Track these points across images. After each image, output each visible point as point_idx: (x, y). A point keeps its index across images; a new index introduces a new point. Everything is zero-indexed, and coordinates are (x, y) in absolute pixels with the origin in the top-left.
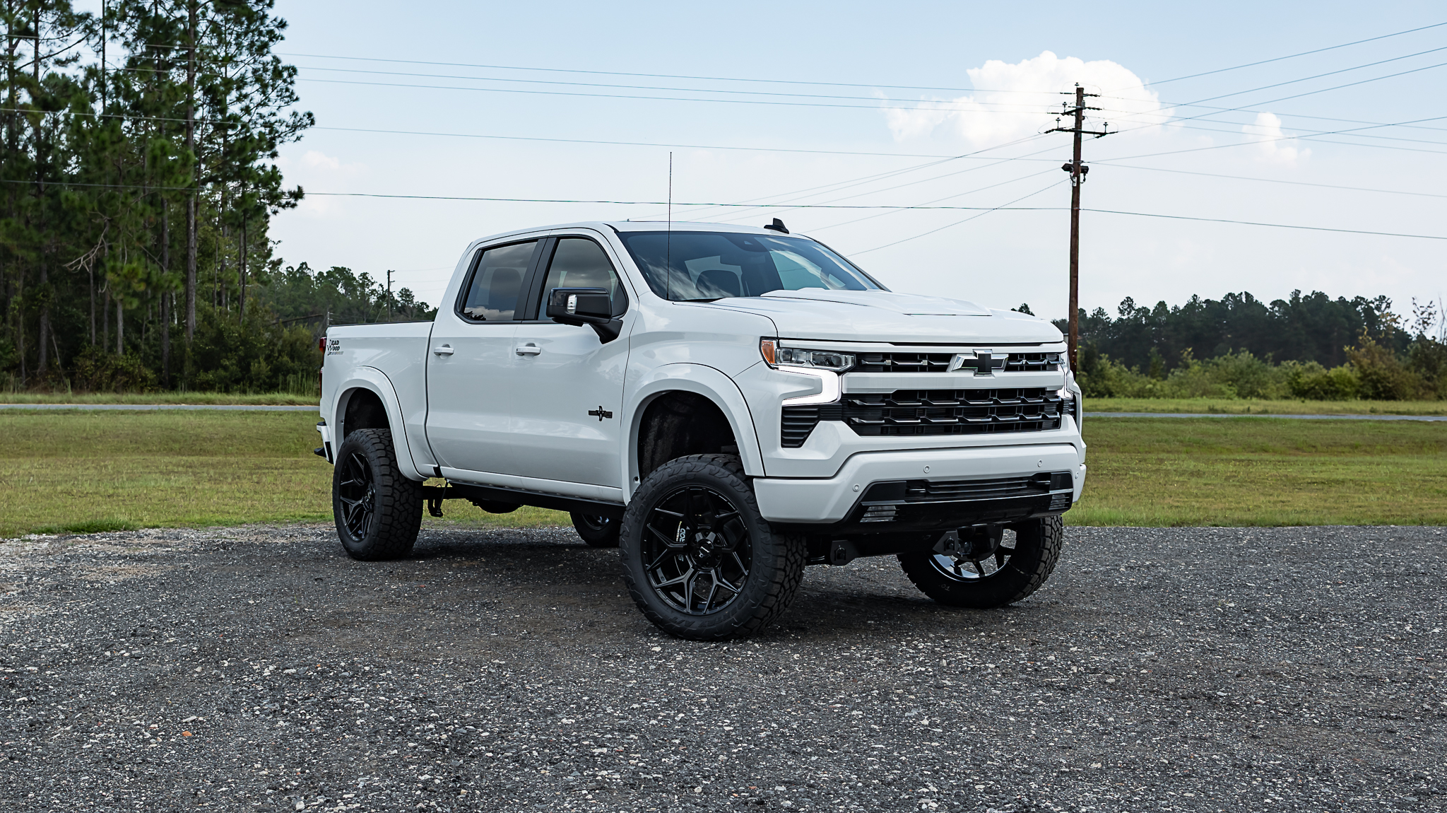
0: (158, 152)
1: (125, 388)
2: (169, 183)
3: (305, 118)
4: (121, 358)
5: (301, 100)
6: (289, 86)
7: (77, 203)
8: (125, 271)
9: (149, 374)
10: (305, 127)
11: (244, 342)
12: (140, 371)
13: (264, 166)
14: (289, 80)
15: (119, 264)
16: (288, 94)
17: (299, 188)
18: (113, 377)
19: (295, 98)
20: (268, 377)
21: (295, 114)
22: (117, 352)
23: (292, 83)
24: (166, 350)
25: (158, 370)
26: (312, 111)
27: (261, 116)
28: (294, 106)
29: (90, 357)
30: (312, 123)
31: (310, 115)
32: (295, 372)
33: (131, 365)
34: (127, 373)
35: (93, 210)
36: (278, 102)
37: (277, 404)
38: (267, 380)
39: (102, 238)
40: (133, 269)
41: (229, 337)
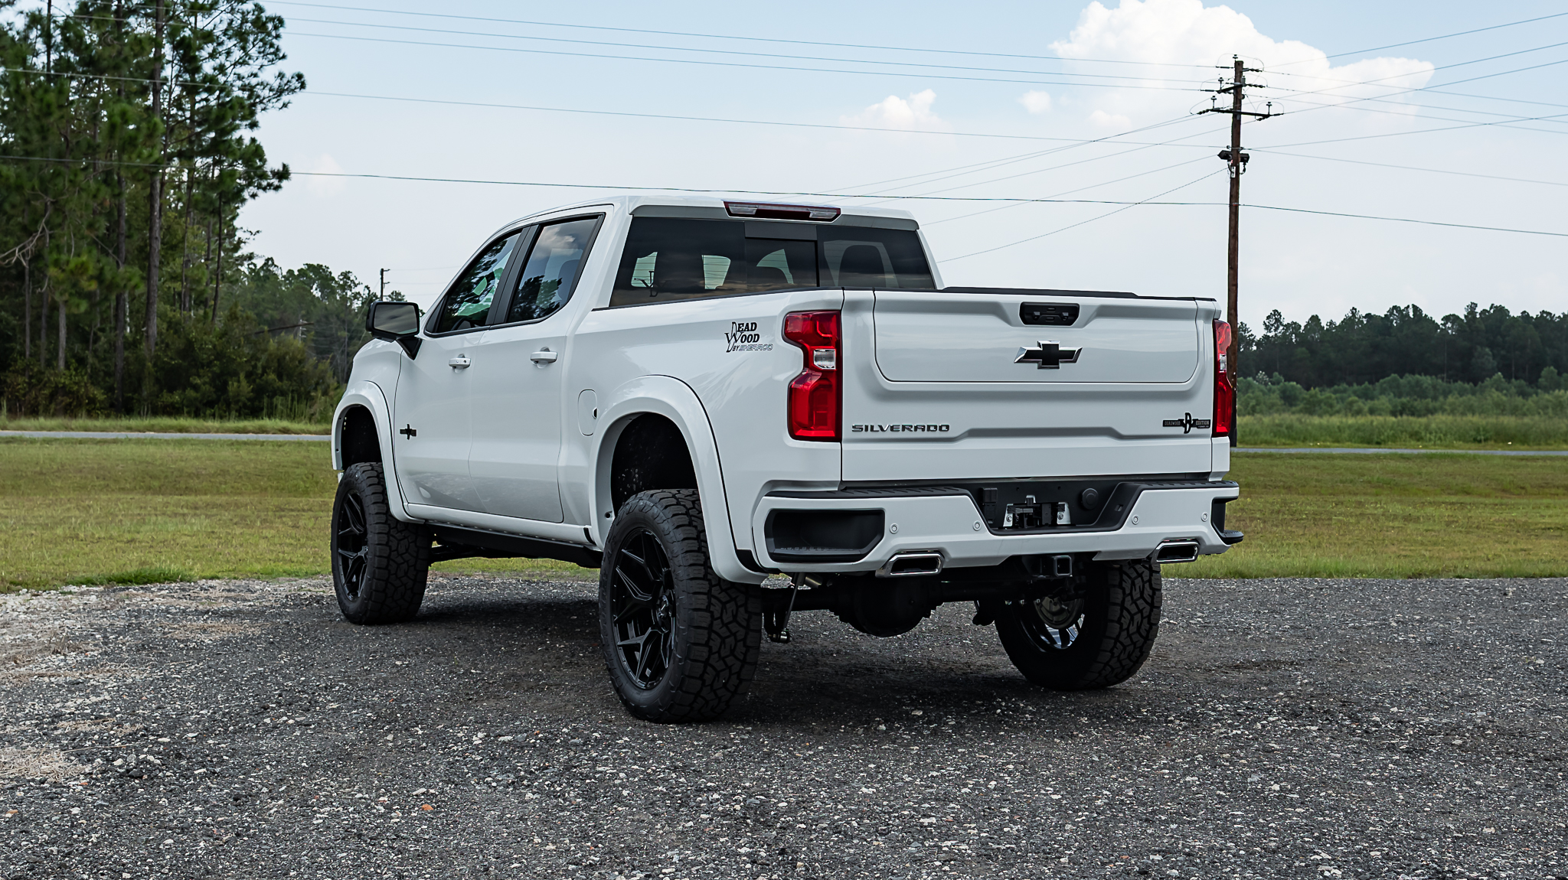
0: (118, 120)
1: (70, 411)
2: (130, 158)
3: (294, 80)
4: (62, 374)
5: (288, 58)
6: (274, 41)
7: (12, 180)
8: (72, 265)
9: (99, 394)
10: (293, 91)
11: (220, 355)
12: (87, 390)
13: (241, 139)
14: (274, 33)
15: (64, 257)
16: (272, 50)
17: (284, 166)
18: (52, 397)
19: (281, 55)
20: (249, 399)
21: (281, 75)
22: (58, 366)
23: (278, 37)
24: (120, 364)
25: (110, 390)
26: (302, 72)
27: (240, 77)
28: (280, 66)
29: (22, 372)
30: (303, 86)
31: (300, 77)
32: (283, 394)
33: (76, 383)
34: (70, 393)
35: (33, 189)
36: (260, 59)
37: (266, 432)
38: (249, 403)
39: (42, 224)
40: (83, 264)
41: (200, 349)
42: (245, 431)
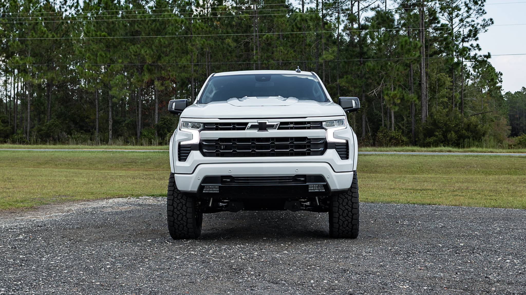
0: (404, 43)
1: (396, 145)
2: (408, 56)
3: (489, 21)
4: (393, 133)
5: (487, 13)
6: (482, 8)
7: (371, 67)
8: (392, 95)
9: (405, 139)
10: (489, 25)
11: (446, 124)
12: (401, 138)
13: (472, 44)
14: (482, 5)
15: (389, 92)
16: (482, 11)
17: (489, 53)
18: (390, 140)
19: (485, 12)
20: (456, 140)
21: (484, 20)
22: (392, 130)
23: (483, 6)
24: (413, 129)
25: (409, 138)
26: (492, 18)
27: (467, 22)
28: (484, 16)
29: (382, 132)
30: (493, 23)
31: (491, 20)
32: (469, 138)
33: (397, 135)
34: (396, 139)
35: (378, 70)
36: (477, 15)
37: (443, 152)
38: (456, 141)
39: (382, 81)
40: (395, 94)
41: (438, 122)
42: (435, 151)
